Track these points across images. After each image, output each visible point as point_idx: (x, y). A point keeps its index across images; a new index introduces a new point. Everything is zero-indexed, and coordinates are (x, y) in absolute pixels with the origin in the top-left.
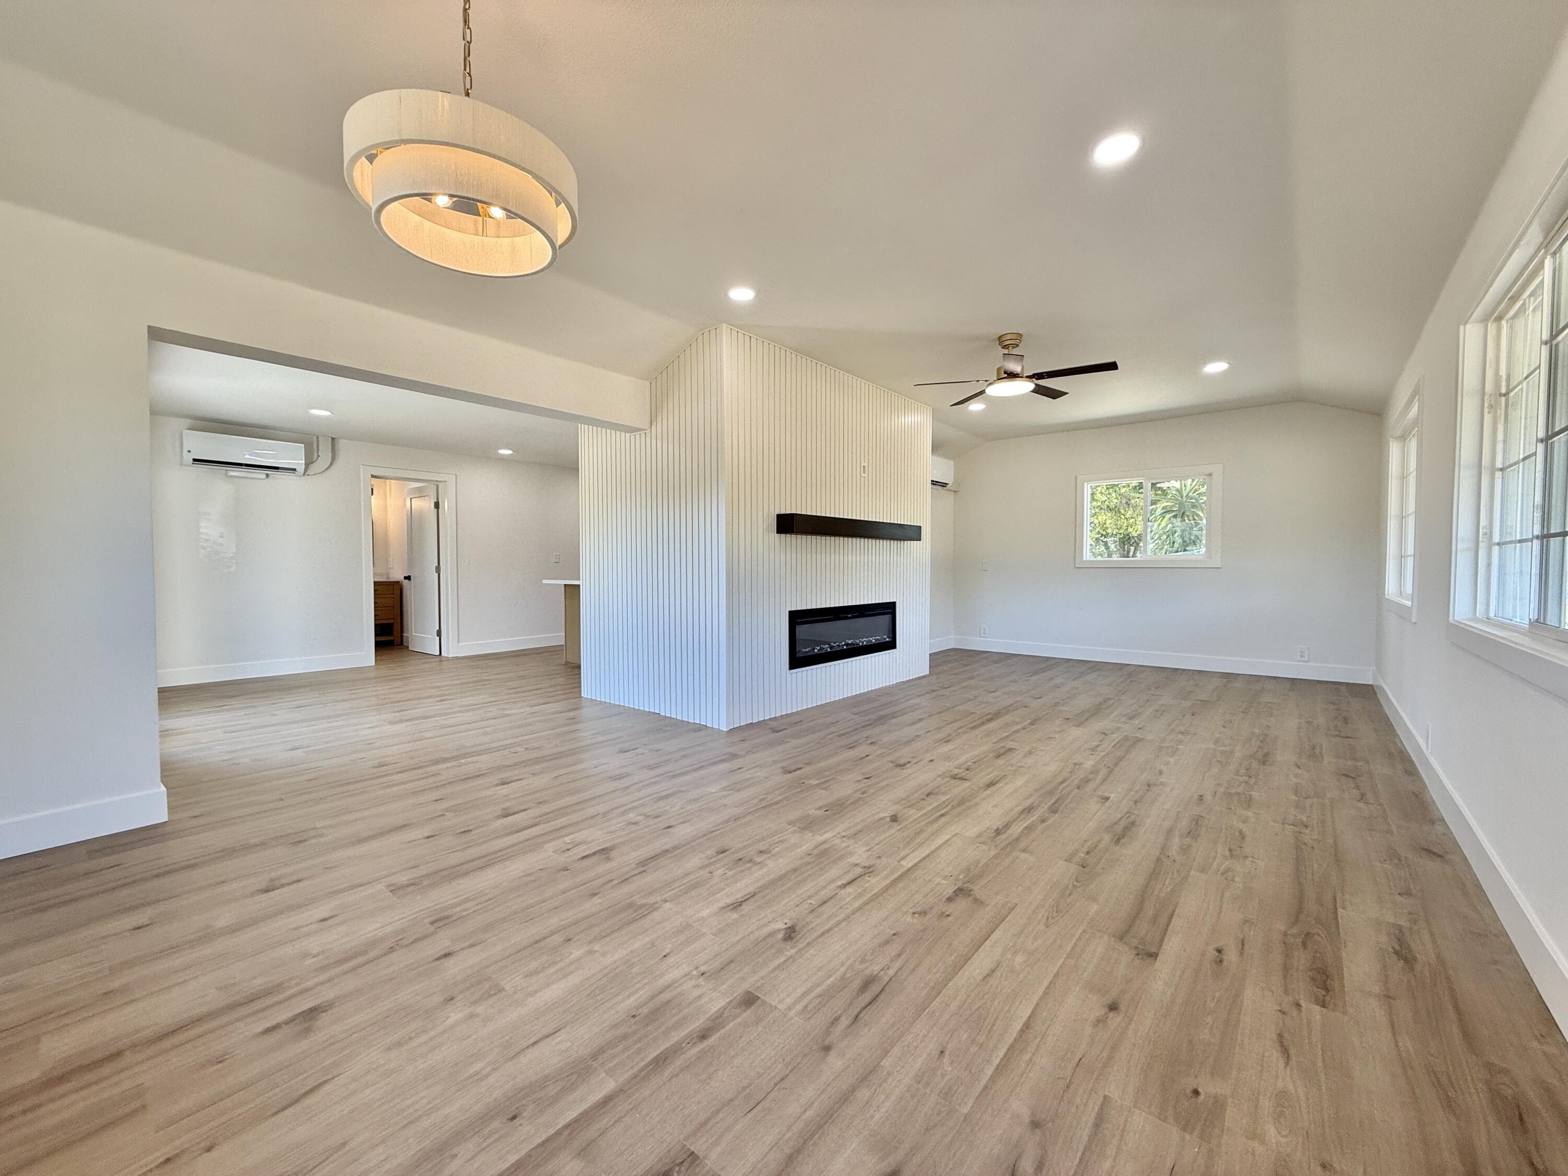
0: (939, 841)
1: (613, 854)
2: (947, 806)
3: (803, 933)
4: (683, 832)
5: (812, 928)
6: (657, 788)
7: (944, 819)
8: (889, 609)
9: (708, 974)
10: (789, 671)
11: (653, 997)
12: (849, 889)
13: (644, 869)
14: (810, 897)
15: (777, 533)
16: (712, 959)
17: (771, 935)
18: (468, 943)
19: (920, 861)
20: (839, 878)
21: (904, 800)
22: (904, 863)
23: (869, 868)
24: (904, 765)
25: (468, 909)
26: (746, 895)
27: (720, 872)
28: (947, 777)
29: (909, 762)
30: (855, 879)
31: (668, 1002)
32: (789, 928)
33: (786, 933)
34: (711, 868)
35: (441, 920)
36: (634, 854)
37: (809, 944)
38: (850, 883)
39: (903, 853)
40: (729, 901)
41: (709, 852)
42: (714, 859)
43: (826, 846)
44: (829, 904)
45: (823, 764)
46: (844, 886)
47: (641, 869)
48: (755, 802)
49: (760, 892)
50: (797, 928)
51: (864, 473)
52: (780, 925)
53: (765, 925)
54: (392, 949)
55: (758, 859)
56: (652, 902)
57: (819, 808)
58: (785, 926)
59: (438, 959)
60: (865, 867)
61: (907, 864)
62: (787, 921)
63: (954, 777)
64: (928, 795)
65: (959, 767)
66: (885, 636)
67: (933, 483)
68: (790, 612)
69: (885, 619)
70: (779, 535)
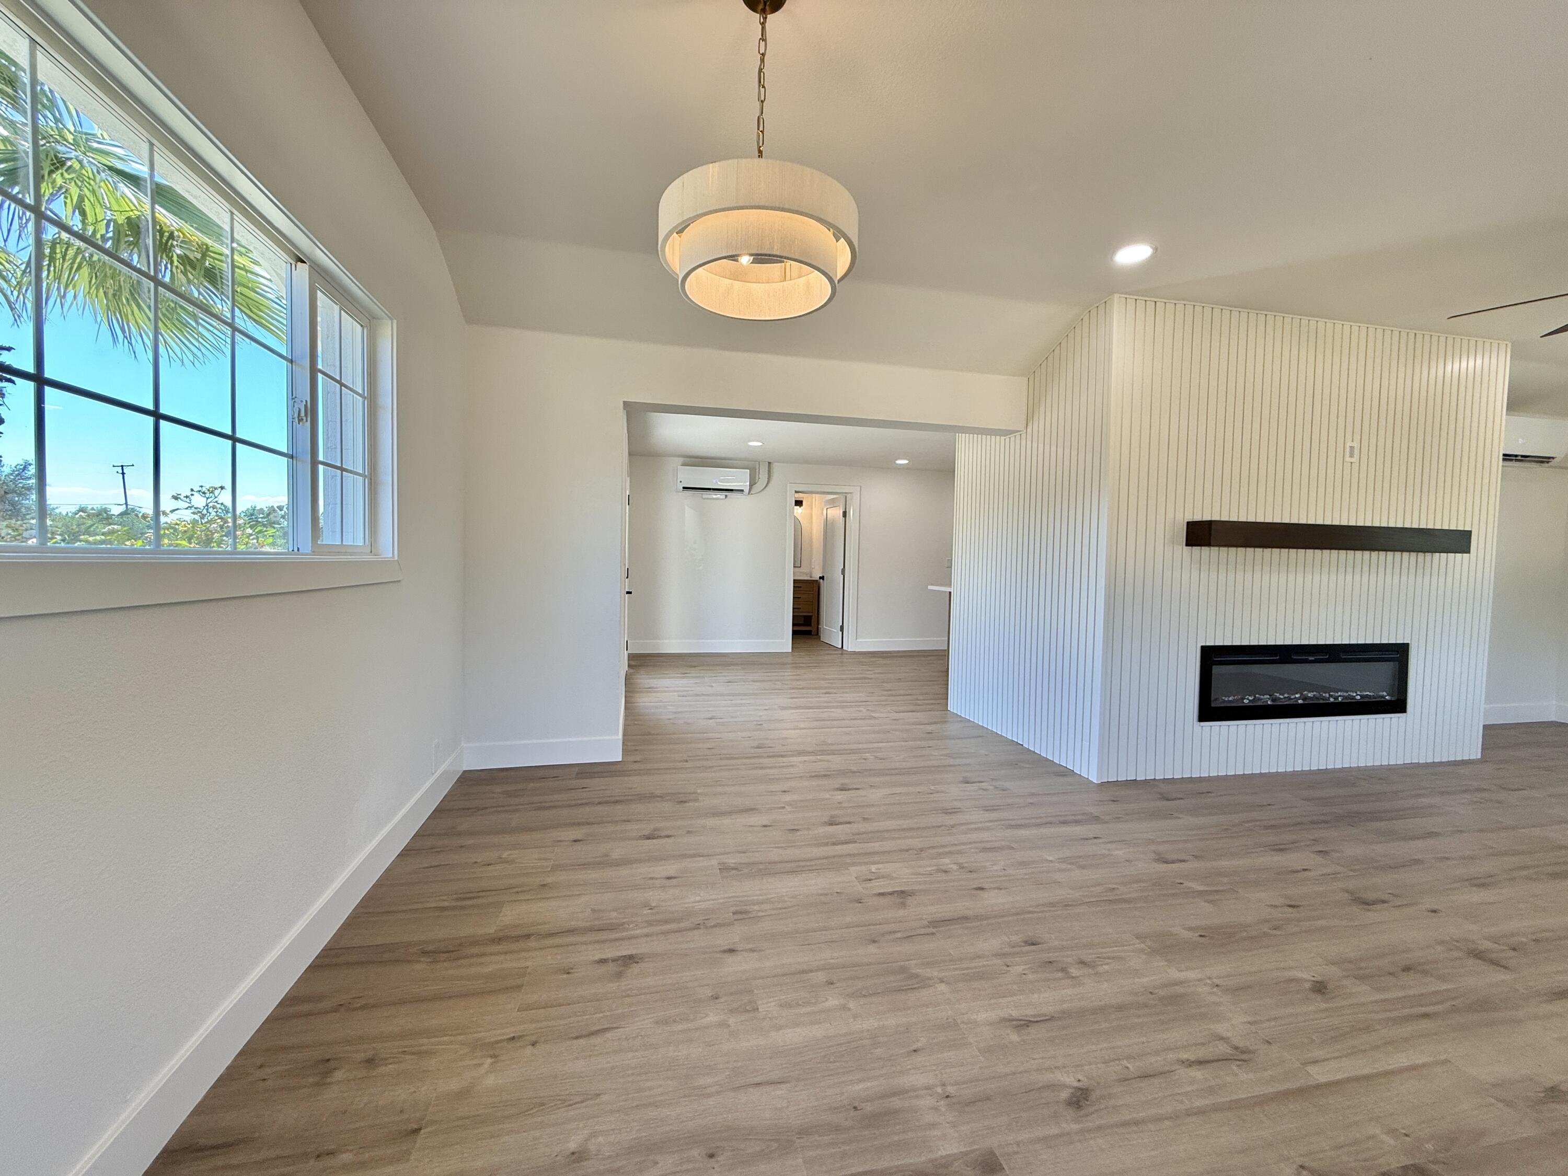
0: (1401, 1060)
1: (910, 900)
2: (1442, 1002)
3: (1096, 1107)
4: (994, 900)
5: (1114, 1107)
6: (985, 836)
7: (1425, 1025)
8: (1399, 654)
9: (954, 1100)
10: (1198, 724)
11: (884, 1096)
12: (1197, 1073)
13: (934, 930)
14: (1128, 1058)
15: (1186, 546)
16: (964, 1083)
17: (1052, 1087)
18: (751, 946)
19: (1348, 1080)
20: (1185, 1047)
21: (1350, 962)
22: (1312, 1070)
23: (1243, 1052)
24: (1374, 903)
25: (766, 911)
26: (1039, 1016)
27: (1019, 969)
28: (1458, 948)
29: (1384, 902)
30: (1213, 1061)
31: (896, 1112)
32: (1080, 1089)
33: (1073, 1095)
34: (1009, 960)
35: (742, 914)
36: (932, 909)
37: (1099, 1128)
38: (1200, 1063)
39: (1318, 1053)
40: (1015, 1014)
41: (1014, 938)
42: (1017, 950)
43: (1179, 990)
44: (1156, 1081)
45: (1224, 863)
46: (1190, 1064)
47: (931, 930)
48: (1099, 889)
49: (1060, 1019)
50: (1094, 1096)
51: (1352, 456)
52: (1069, 1079)
53: (1050, 1069)
54: (697, 927)
55: (1074, 971)
56: (929, 975)
57: (1190, 929)
58: (1076, 1084)
59: (724, 952)
60: (1236, 1048)
61: (1319, 1074)
62: (1081, 1078)
63: (1478, 955)
64: (1407, 969)
65: (1494, 939)
66: (1381, 693)
67: (1507, 457)
68: (1203, 647)
69: (1386, 669)
70: (1190, 547)
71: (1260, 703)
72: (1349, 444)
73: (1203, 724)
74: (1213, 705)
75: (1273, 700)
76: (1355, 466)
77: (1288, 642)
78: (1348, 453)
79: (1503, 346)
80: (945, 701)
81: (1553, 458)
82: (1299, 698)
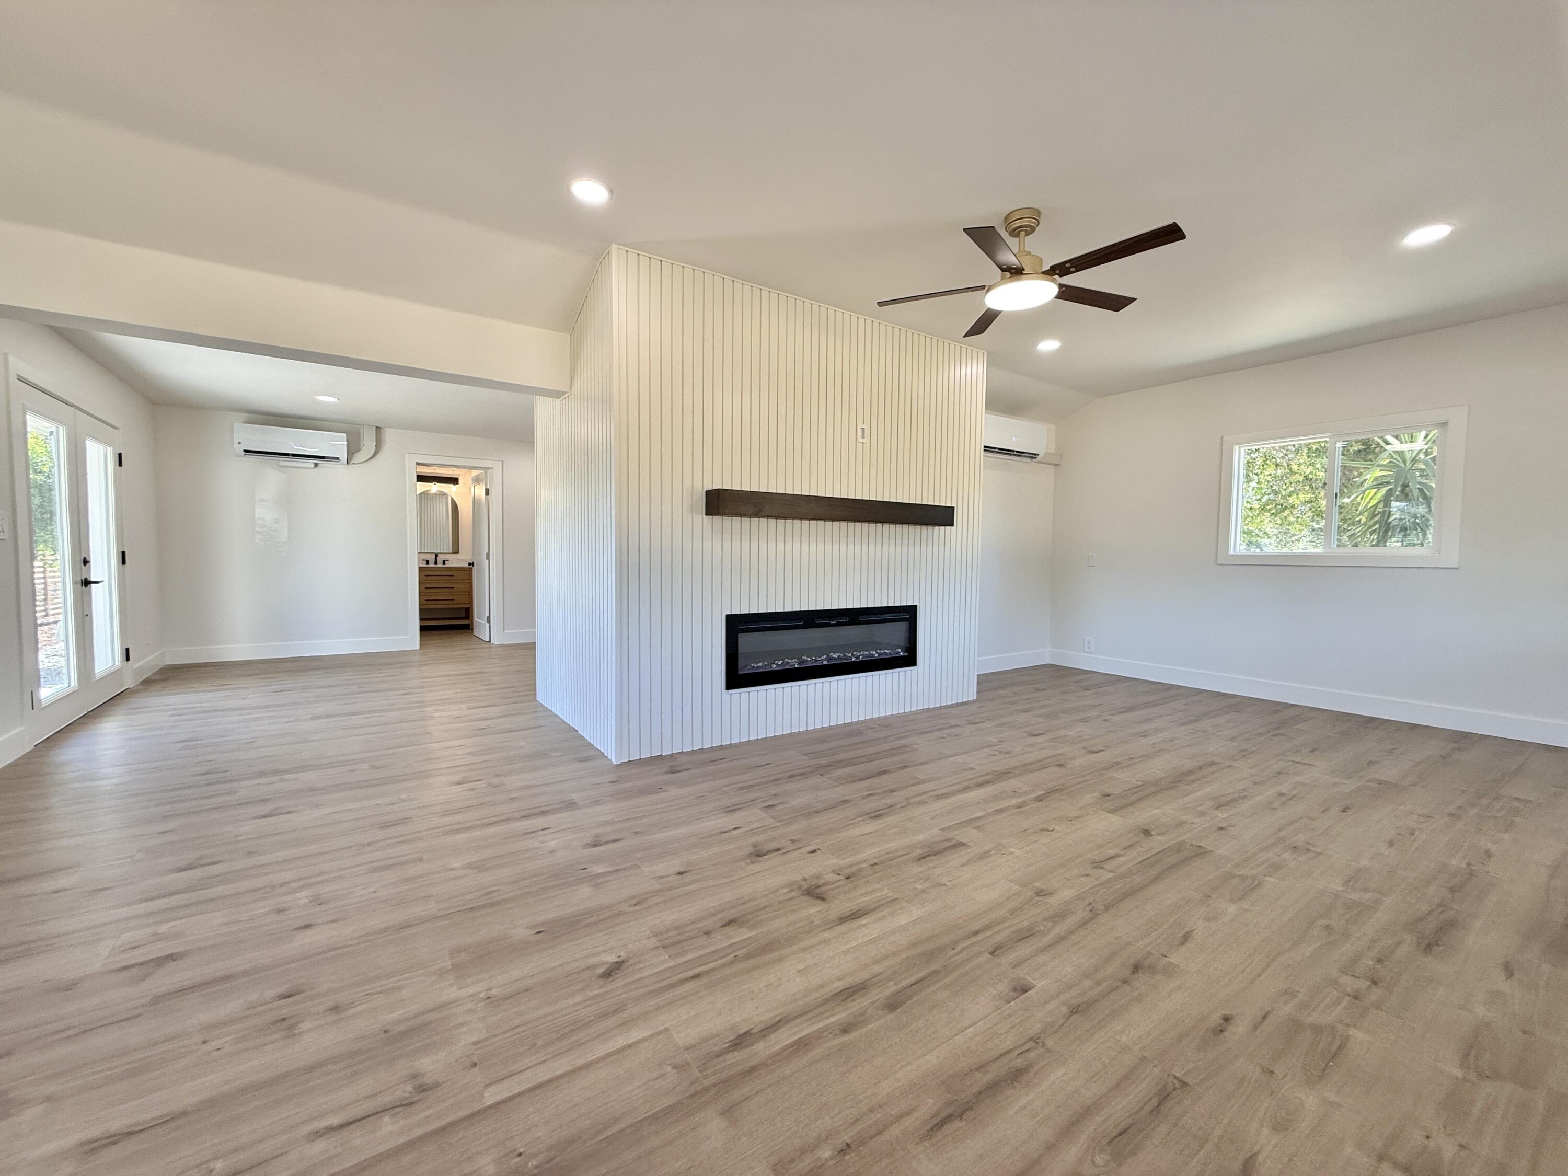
8: (908, 615)
10: (725, 692)
15: (706, 515)
51: (863, 437)
66: (897, 650)
67: (988, 449)
68: (727, 616)
69: (901, 628)
70: (710, 517)
71: (787, 667)
72: (860, 425)
73: (731, 691)
74: (740, 673)
75: (799, 664)
76: (867, 446)
77: (812, 608)
78: (860, 434)
79: (980, 354)
80: (534, 693)
81: (1038, 455)
82: (825, 660)
